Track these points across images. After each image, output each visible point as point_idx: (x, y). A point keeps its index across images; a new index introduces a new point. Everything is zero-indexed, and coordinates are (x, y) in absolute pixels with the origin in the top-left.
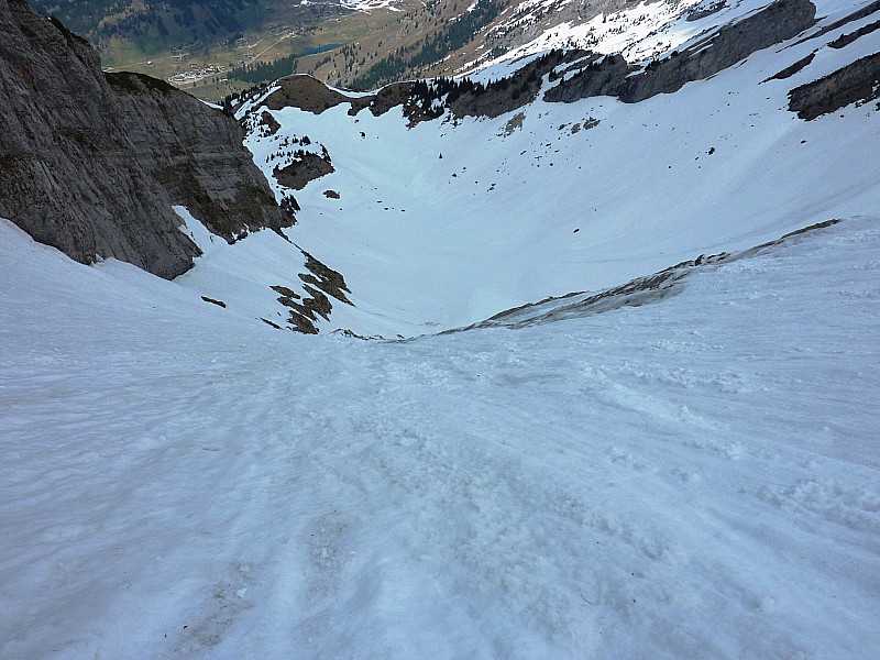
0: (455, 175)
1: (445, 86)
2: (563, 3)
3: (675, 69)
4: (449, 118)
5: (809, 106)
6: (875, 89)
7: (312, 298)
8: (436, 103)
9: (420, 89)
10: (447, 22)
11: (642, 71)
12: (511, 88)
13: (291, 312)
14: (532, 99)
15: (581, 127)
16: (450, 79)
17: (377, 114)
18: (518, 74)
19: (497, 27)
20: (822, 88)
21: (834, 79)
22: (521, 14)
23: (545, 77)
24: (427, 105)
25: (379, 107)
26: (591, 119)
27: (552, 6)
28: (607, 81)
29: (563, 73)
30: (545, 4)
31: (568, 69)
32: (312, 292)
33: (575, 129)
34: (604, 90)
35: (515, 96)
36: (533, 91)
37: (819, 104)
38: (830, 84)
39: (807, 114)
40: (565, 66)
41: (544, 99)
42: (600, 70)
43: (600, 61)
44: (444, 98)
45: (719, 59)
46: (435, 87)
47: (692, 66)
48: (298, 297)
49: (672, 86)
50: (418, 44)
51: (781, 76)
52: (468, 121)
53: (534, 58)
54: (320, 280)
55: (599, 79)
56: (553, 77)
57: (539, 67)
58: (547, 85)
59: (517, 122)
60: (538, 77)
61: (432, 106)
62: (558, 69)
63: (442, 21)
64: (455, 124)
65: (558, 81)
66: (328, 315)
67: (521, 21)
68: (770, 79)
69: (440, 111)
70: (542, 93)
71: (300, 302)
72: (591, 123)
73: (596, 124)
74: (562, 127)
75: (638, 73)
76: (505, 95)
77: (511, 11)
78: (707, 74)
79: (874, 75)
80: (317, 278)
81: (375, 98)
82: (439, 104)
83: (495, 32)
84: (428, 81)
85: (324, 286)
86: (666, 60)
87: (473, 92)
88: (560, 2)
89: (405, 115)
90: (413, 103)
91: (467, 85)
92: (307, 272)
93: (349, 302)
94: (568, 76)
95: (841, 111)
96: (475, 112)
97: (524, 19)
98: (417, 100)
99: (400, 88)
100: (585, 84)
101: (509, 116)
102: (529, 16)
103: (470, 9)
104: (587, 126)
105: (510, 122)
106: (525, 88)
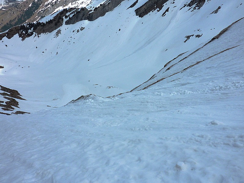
0: (43, 52)
1: (31, 25)
2: (59, 1)
3: (102, 9)
4: (36, 35)
5: (141, 14)
6: (155, 7)
7: (9, 101)
8: (30, 31)
9: (23, 28)
10: (23, 10)
11: (93, 11)
12: (54, 23)
13: (2, 108)
14: (62, 25)
15: (80, 30)
16: (32, 23)
17: (9, 38)
18: (55, 18)
19: (40, 10)
20: (143, 8)
21: (145, 5)
22: (47, 5)
23: (64, 17)
24: (27, 32)
25: (9, 36)
26: (82, 28)
27: (56, 2)
28: (83, 16)
29: (69, 15)
30: (53, 2)
31: (71, 14)
32: (8, 99)
33: (78, 31)
34: (83, 18)
35: (56, 24)
36: (61, 22)
37: (143, 12)
38: (144, 7)
39: (141, 15)
40: (69, 13)
41: (65, 24)
42: (80, 13)
43: (80, 10)
44: (32, 29)
45: (114, 5)
46: (28, 26)
47: (107, 8)
48: (3, 102)
49: (103, 14)
50: (15, 18)
51: (131, 7)
52: (42, 35)
53: (59, 12)
54: (9, 94)
55: (81, 15)
56: (66, 17)
57: (61, 15)
58: (65, 20)
59: (59, 32)
60: (62, 18)
61: (29, 32)
62: (67, 14)
63: (22, 10)
64: (38, 37)
65: (68, 18)
66: (18, 106)
67: (47, 7)
68: (129, 8)
69: (32, 34)
70: (64, 23)
71: (4, 104)
72: (82, 29)
73: (84, 28)
74: (74, 31)
75: (92, 12)
76: (53, 25)
77: (43, 5)
78: (111, 9)
79: (154, 3)
80: (8, 93)
81: (7, 33)
82: (31, 31)
83: (40, 12)
84: (25, 25)
85: (11, 95)
86: (99, 7)
87: (42, 26)
88: (57, 1)
89: (20, 37)
90: (22, 32)
91: (39, 24)
92: (3, 92)
93: (24, 99)
94: (71, 16)
95: (149, 14)
96: (44, 32)
97: (48, 6)
98: (23, 31)
99: (15, 28)
100: (77, 18)
101: (56, 31)
102: (49, 6)
103: (30, 6)
104: (81, 30)
105: (56, 33)
106: (59, 22)
